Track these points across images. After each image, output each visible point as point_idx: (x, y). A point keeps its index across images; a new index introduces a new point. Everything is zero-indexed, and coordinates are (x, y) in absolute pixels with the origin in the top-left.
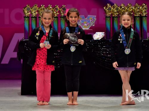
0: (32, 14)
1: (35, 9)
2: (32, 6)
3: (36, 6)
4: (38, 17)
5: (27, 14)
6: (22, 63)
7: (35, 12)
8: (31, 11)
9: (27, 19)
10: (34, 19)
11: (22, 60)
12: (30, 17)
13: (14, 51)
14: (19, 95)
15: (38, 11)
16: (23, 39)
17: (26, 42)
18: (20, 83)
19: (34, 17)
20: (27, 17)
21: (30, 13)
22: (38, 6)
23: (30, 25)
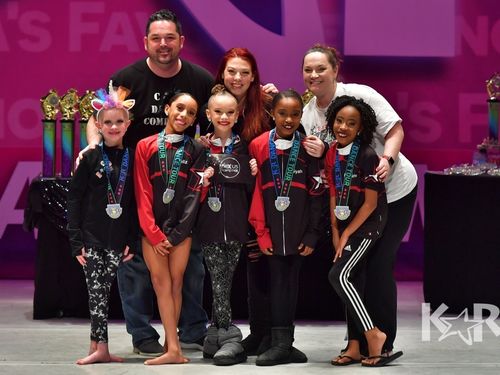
0: (62, 112)
1: (71, 101)
2: (62, 93)
3: (74, 94)
4: (77, 122)
5: (51, 112)
6: (36, 237)
7: (70, 109)
8: (59, 107)
9: (49, 125)
10: (67, 126)
11: (36, 230)
12: (58, 122)
13: (18, 207)
14: (28, 318)
15: (77, 106)
16: (39, 178)
17: (47, 184)
18: (31, 287)
19: (68, 121)
20: (51, 121)
21: (57, 111)
22: (78, 94)
23: (57, 141)
